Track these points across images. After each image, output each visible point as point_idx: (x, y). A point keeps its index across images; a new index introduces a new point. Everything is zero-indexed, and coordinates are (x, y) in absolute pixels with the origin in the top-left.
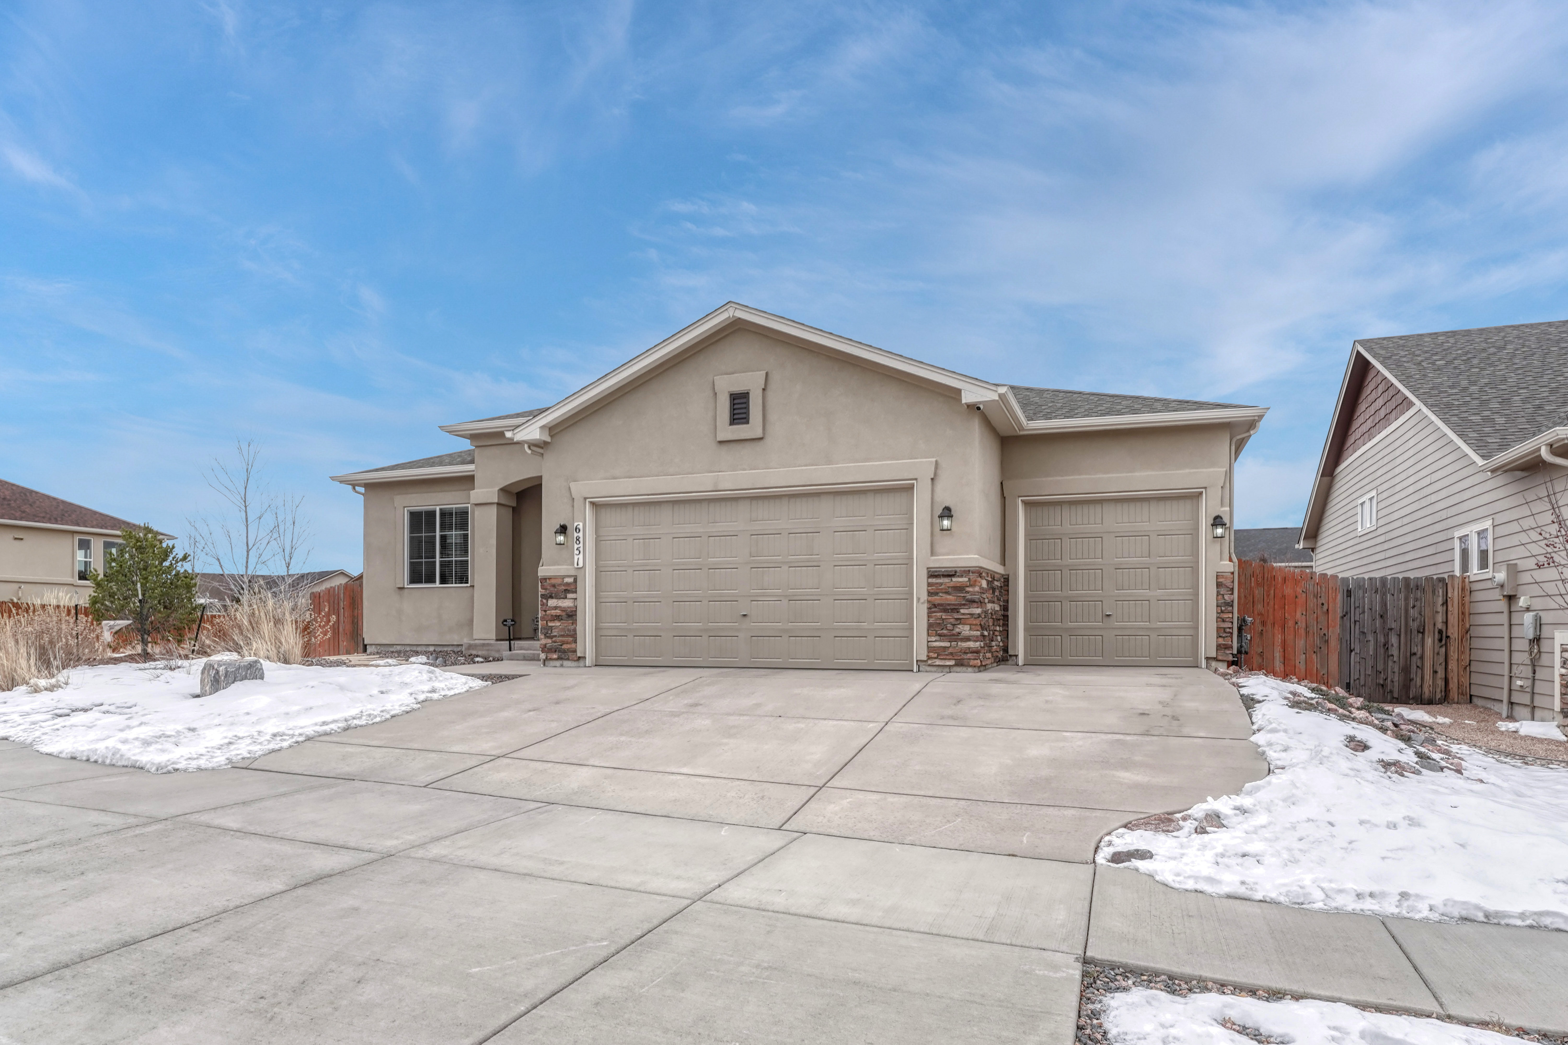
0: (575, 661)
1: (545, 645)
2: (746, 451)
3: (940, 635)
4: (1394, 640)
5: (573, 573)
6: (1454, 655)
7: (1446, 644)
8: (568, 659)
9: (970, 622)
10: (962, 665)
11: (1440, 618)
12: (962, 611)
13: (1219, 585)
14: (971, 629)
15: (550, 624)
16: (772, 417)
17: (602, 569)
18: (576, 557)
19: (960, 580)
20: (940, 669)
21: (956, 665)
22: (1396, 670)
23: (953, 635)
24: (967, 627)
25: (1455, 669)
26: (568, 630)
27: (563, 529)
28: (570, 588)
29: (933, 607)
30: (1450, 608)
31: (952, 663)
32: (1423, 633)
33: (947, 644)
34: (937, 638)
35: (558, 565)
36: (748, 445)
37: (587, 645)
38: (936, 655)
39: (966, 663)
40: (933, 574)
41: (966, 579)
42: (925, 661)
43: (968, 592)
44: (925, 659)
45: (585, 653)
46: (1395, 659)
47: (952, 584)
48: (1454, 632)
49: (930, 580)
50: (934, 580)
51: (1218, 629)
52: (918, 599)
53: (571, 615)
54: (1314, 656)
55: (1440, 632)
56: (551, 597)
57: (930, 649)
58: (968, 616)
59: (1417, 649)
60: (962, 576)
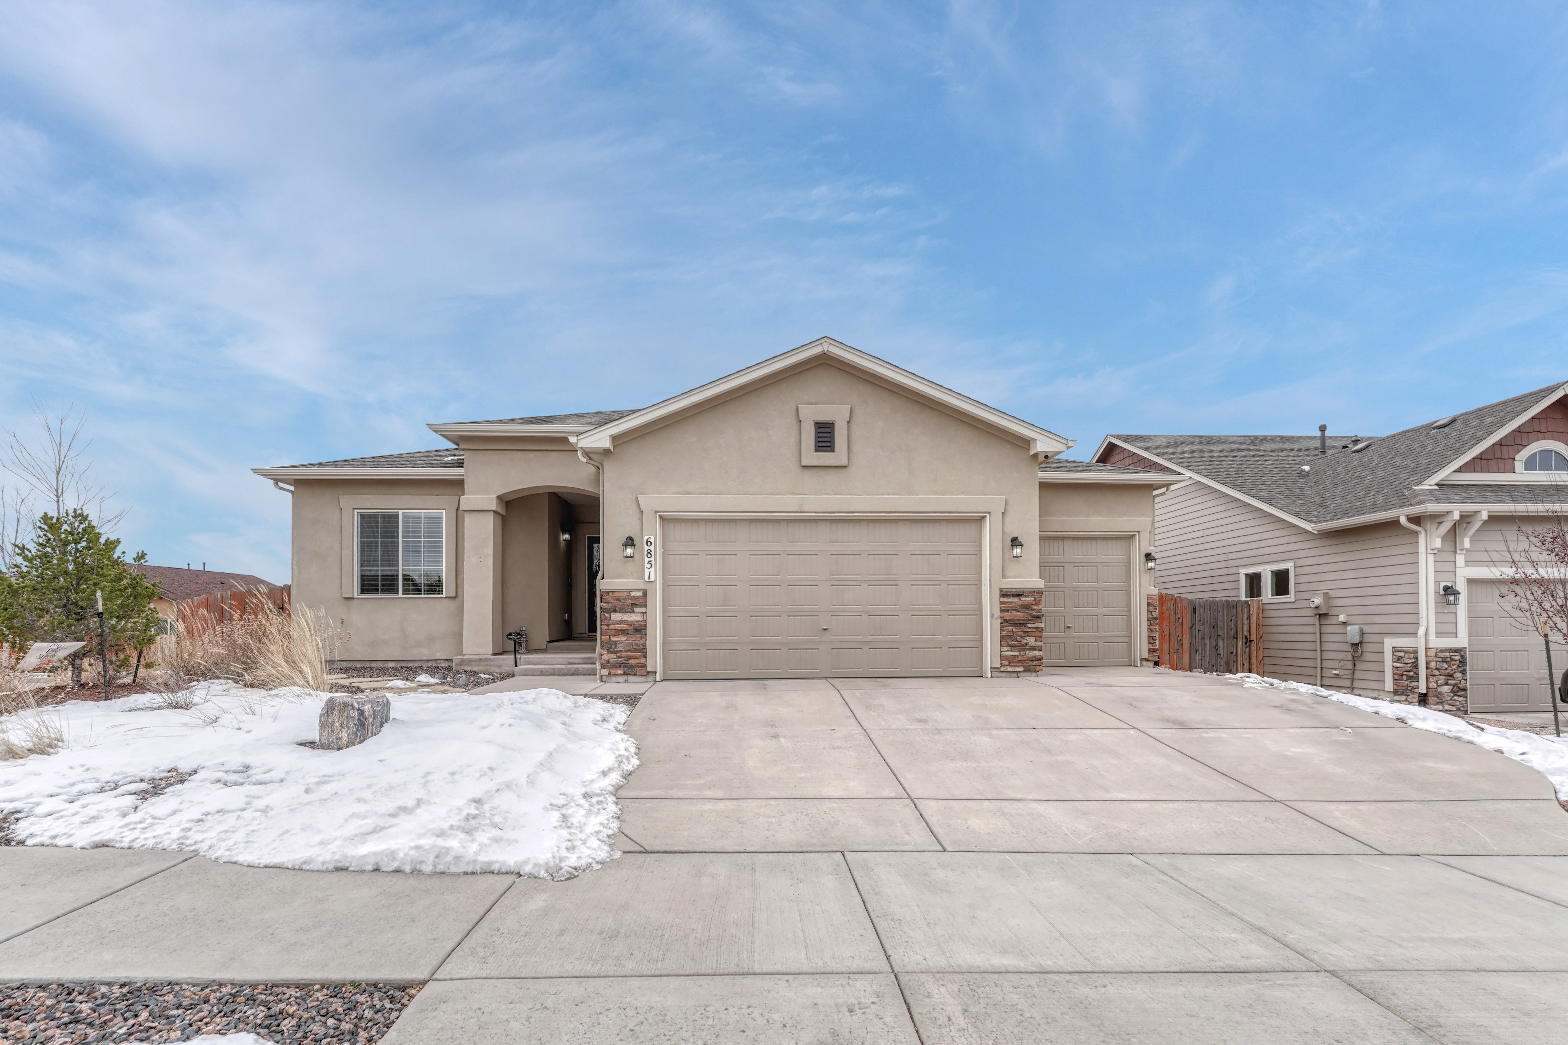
0: (642, 676)
1: (608, 661)
2: (830, 477)
3: (1011, 646)
4: (1221, 643)
5: (643, 587)
6: (1254, 653)
7: (1249, 646)
8: (635, 674)
9: (1036, 635)
10: (1029, 671)
11: (1246, 628)
12: (1029, 625)
13: (1149, 604)
14: (1036, 641)
15: (613, 639)
16: (856, 448)
17: (670, 583)
18: (647, 571)
19: (1028, 599)
20: (1009, 675)
21: (1024, 671)
22: (1222, 664)
23: (1023, 645)
24: (1033, 639)
25: (1255, 662)
26: (636, 645)
27: (630, 542)
28: (640, 602)
29: (1005, 622)
30: (1251, 622)
31: (1021, 669)
32: (1236, 638)
33: (1017, 653)
34: (1009, 648)
35: (623, 578)
36: (832, 472)
37: (656, 660)
38: (1007, 663)
39: (1032, 669)
40: (1004, 594)
41: (1032, 599)
42: (997, 668)
43: (1033, 610)
44: (999, 666)
45: (656, 668)
46: (1222, 656)
47: (1020, 603)
48: (1253, 637)
49: (1002, 599)
50: (1005, 599)
51: (1149, 637)
52: (992, 616)
53: (640, 629)
54: (1175, 655)
55: (1246, 637)
56: (615, 611)
57: (1003, 658)
58: (1034, 630)
59: (1233, 650)
60: (1028, 596)
